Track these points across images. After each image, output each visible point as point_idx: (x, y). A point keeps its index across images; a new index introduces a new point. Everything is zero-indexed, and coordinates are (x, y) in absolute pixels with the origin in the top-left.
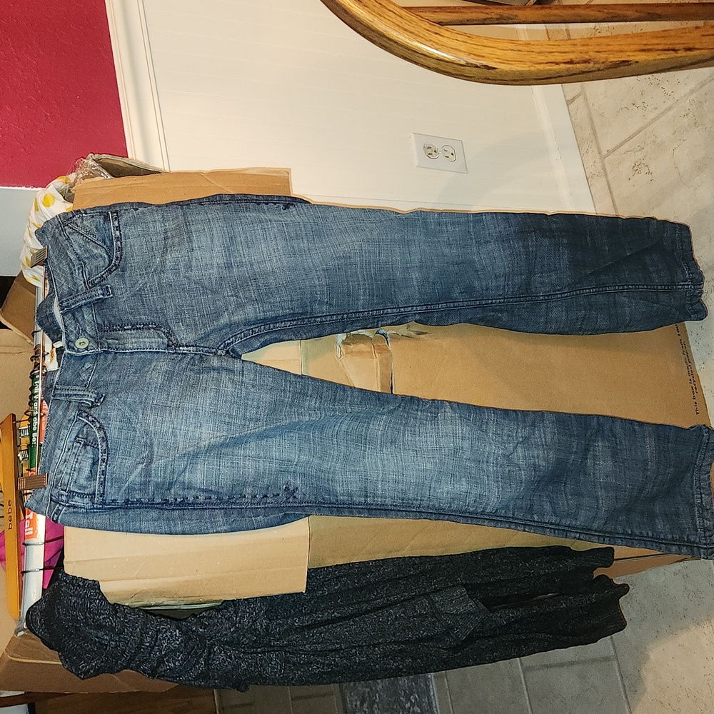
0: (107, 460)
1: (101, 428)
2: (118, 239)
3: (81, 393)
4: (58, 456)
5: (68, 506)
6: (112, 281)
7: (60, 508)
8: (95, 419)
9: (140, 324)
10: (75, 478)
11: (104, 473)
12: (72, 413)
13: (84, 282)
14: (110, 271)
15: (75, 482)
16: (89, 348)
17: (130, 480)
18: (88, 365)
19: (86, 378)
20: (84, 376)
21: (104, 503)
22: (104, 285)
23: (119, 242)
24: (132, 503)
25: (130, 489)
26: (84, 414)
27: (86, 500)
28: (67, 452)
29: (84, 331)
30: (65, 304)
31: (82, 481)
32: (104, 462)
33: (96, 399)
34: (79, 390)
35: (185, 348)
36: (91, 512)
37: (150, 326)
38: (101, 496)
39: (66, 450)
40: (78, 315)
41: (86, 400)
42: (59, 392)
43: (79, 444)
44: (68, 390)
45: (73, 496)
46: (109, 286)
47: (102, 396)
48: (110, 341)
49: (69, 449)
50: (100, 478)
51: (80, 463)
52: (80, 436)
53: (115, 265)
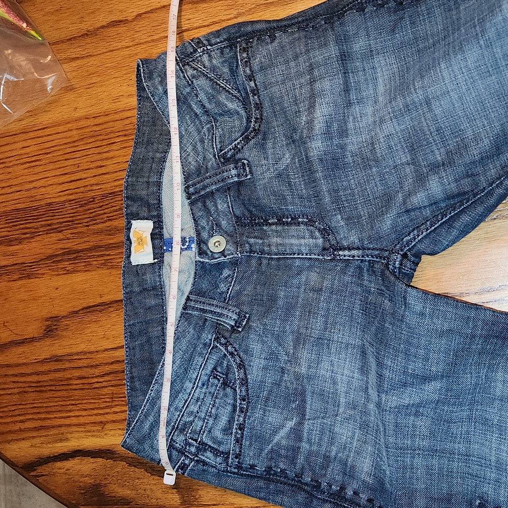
0: (247, 410)
1: (241, 366)
2: (255, 92)
3: (218, 310)
4: (188, 391)
5: (197, 461)
6: (250, 154)
7: (187, 462)
8: (236, 350)
9: (288, 218)
10: (210, 425)
11: (241, 427)
12: (208, 336)
13: (214, 156)
14: (247, 139)
15: (210, 431)
16: (226, 252)
17: (275, 441)
18: (226, 273)
19: (225, 289)
20: (223, 287)
21: (239, 467)
22: (240, 159)
23: (256, 97)
24: (275, 474)
25: (274, 454)
26: (223, 341)
27: (219, 460)
28: (201, 388)
29: (218, 225)
30: (191, 190)
31: (218, 434)
32: (243, 412)
33: (236, 322)
34: (217, 306)
35: (346, 253)
36: (223, 475)
37: (300, 220)
38: (236, 458)
39: (200, 385)
40: (209, 204)
41: (224, 322)
42: (192, 304)
43: (216, 381)
44: (204, 303)
45: (205, 450)
46: (246, 162)
47: (245, 317)
48: (252, 241)
49: (203, 385)
50: (236, 433)
51: (218, 408)
52: (219, 370)
53: (255, 130)
